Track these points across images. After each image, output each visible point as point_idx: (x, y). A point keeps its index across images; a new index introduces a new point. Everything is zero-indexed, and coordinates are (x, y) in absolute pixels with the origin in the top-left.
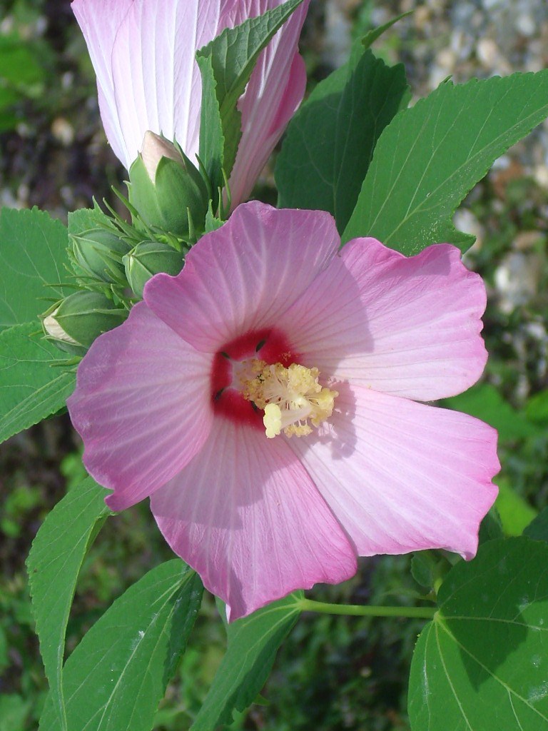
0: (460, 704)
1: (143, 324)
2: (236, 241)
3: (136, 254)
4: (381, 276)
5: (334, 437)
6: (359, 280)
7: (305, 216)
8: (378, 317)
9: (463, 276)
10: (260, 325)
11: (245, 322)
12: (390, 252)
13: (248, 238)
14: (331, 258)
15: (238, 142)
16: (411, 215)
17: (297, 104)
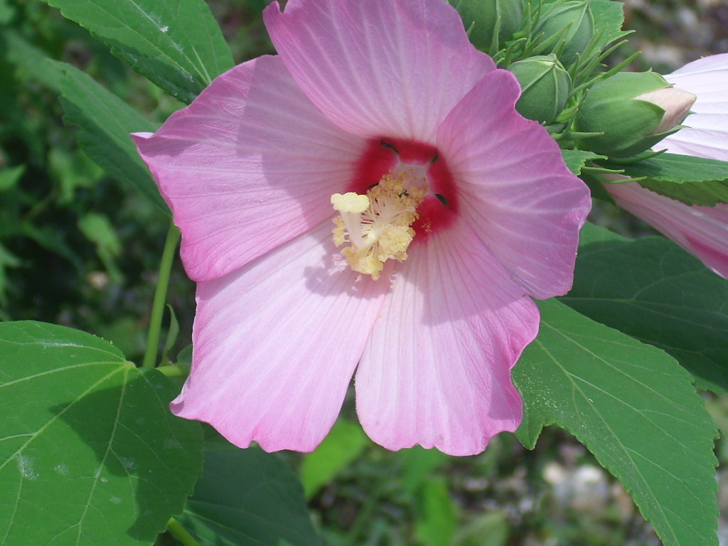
0: (28, 378)
1: (470, 67)
2: (550, 180)
3: (556, 70)
4: (496, 340)
5: (329, 270)
6: (495, 315)
7: (568, 262)
8: (454, 333)
9: (485, 432)
10: (463, 201)
11: (467, 184)
12: (518, 352)
13: (552, 194)
14: (524, 287)
15: (681, 201)
16: (571, 379)
17: (719, 271)
